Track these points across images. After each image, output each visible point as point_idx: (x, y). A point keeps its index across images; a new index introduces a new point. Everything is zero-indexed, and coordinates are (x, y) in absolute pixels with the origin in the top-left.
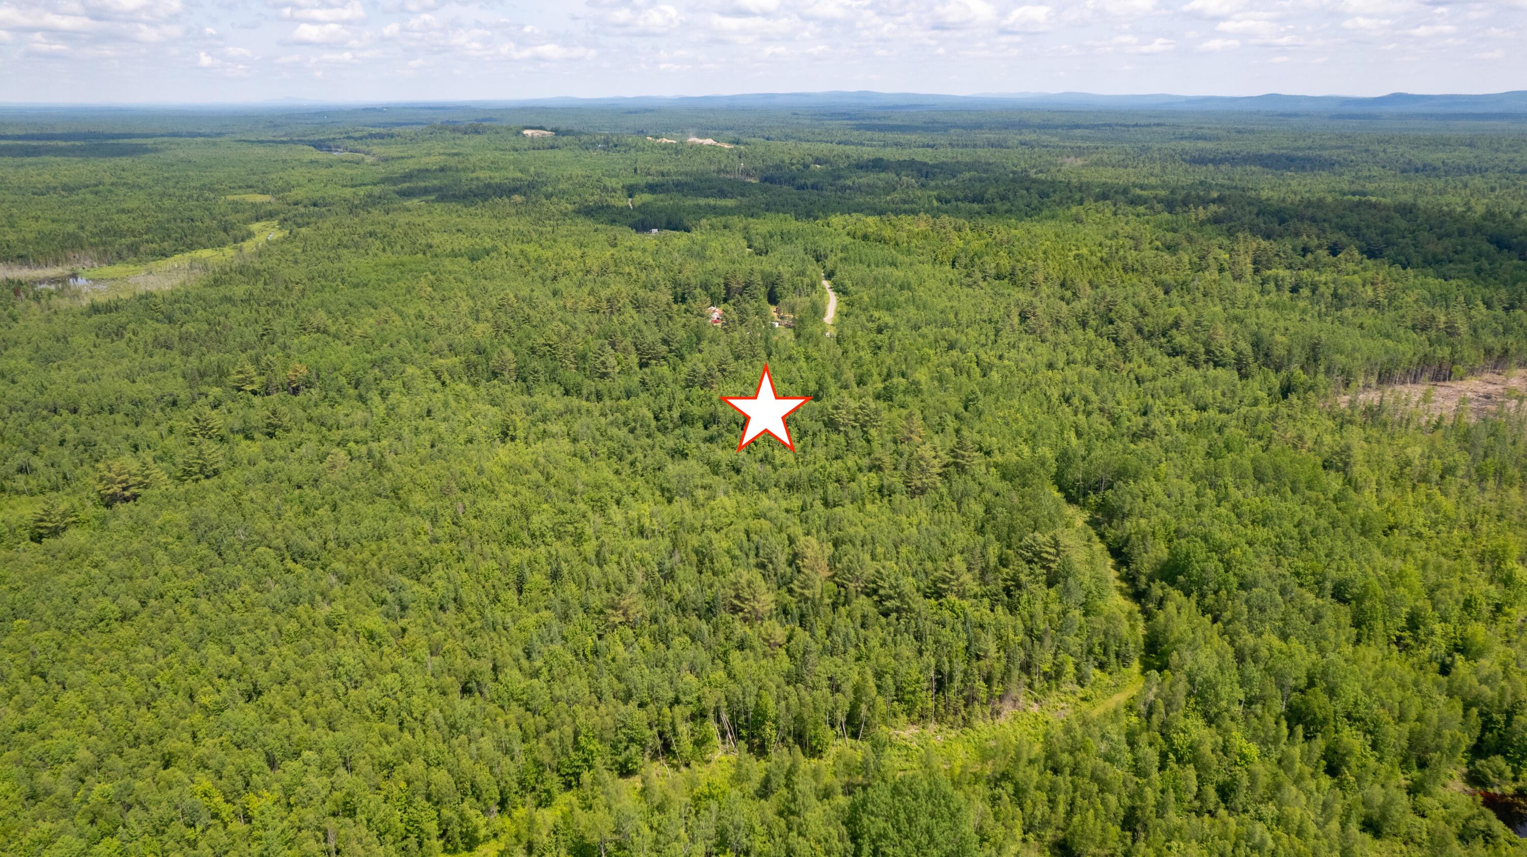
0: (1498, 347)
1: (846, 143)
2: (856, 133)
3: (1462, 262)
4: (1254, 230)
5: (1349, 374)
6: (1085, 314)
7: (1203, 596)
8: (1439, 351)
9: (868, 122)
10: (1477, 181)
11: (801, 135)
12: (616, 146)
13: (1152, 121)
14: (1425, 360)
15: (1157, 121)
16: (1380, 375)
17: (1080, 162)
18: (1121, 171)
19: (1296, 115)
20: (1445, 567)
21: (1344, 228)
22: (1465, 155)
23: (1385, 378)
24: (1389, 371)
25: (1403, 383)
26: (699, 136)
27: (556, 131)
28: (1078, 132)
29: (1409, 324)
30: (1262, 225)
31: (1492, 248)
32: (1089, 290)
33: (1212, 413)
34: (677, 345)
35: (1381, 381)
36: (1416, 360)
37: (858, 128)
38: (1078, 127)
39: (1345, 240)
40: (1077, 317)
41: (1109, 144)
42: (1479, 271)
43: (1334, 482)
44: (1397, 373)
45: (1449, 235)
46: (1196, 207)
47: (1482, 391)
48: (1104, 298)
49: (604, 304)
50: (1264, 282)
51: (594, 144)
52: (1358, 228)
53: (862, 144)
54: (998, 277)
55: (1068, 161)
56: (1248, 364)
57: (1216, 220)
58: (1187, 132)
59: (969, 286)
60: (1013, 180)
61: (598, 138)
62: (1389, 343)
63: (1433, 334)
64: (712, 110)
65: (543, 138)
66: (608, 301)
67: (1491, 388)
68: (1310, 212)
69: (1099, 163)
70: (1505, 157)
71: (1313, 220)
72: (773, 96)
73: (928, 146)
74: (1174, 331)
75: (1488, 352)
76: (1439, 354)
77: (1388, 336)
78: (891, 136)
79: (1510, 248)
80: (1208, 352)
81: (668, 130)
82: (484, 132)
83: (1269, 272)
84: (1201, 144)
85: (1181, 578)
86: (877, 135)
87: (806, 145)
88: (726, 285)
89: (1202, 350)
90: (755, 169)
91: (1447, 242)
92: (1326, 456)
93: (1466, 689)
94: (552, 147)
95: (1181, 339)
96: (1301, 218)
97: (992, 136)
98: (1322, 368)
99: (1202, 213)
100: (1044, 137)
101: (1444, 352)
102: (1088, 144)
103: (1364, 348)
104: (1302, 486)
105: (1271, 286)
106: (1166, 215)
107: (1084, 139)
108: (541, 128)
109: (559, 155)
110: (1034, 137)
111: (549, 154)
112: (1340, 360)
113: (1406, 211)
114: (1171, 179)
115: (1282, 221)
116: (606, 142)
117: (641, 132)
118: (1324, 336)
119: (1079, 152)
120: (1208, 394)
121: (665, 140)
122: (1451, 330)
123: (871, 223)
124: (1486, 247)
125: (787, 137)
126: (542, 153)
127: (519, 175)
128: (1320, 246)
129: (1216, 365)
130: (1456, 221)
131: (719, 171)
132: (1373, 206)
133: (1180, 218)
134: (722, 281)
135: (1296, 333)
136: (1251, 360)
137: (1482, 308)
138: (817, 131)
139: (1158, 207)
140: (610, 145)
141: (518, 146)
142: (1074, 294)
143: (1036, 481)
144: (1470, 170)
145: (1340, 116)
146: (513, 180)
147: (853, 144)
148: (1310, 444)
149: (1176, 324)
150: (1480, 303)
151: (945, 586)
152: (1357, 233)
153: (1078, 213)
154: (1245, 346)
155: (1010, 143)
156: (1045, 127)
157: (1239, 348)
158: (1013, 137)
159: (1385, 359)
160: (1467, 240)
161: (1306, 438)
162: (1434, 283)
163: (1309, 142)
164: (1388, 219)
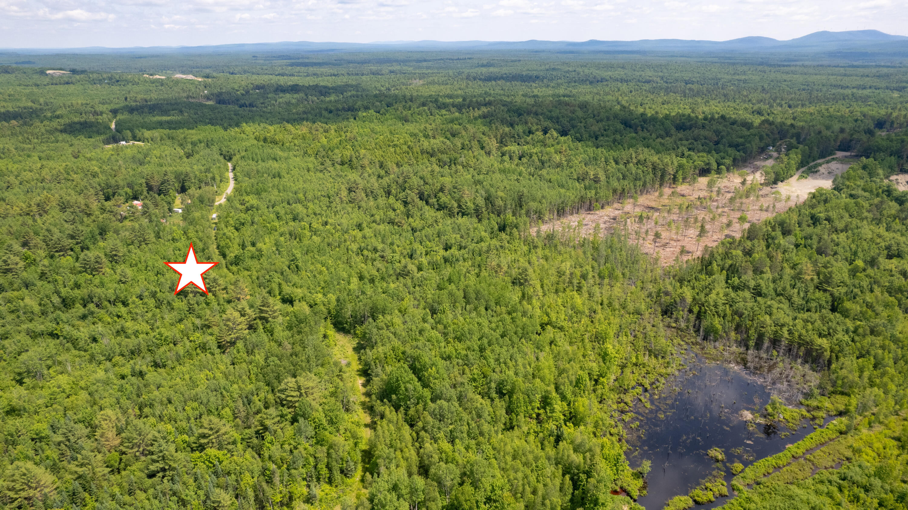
0: (619, 188)
1: (283, 75)
2: (290, 68)
3: (607, 136)
4: (503, 122)
5: (540, 213)
6: (389, 186)
7: (407, 408)
8: (588, 193)
9: (301, 61)
10: (624, 87)
11: (254, 70)
12: (118, 81)
13: (467, 56)
14: (582, 199)
15: (469, 56)
16: (558, 212)
17: (421, 82)
18: (442, 87)
19: (543, 51)
20: (570, 352)
21: (551, 118)
22: (619, 73)
23: (561, 212)
24: (563, 209)
25: (572, 214)
26: (183, 73)
27: (74, 71)
28: (425, 64)
29: (575, 177)
30: (509, 118)
31: (622, 127)
32: (396, 169)
33: (454, 251)
34: (82, 238)
35: (559, 215)
36: (576, 200)
37: (292, 65)
38: (425, 61)
39: (550, 125)
40: (384, 188)
41: (441, 71)
42: (614, 141)
43: (514, 295)
44: (567, 209)
45: (601, 120)
46: (474, 109)
47: (612, 215)
48: (403, 173)
49: (35, 208)
50: (503, 154)
51: (100, 80)
52: (558, 118)
53: (293, 75)
54: (342, 164)
55: (414, 82)
56: (482, 212)
57: (484, 117)
58: (485, 62)
59: (321, 171)
60: (376, 96)
61: (105, 76)
62: (562, 191)
63: (587, 182)
64: (200, 56)
65: (61, 77)
66: (38, 205)
67: (617, 212)
68: (534, 109)
69: (433, 83)
70: (638, 74)
71: (536, 114)
72: (243, 45)
73: (334, 75)
74: (441, 194)
75: (615, 191)
76: (589, 195)
77: (562, 186)
78: (311, 70)
79: (630, 127)
80: (459, 206)
81: (162, 69)
82: (13, 72)
83: (506, 148)
84: (491, 69)
85: (394, 397)
86: (303, 69)
87: (255, 77)
88: (147, 184)
89: (456, 205)
90: (212, 94)
91: (600, 125)
92: (514, 276)
93: (566, 458)
94: (68, 83)
95: (444, 199)
96: (529, 113)
97: (374, 68)
98: (523, 212)
99: (477, 113)
100: (404, 68)
101: (591, 194)
102: (429, 71)
103: (548, 196)
104: (492, 304)
105: (507, 158)
106: (457, 114)
107: (428, 68)
108: (61, 69)
109: (71, 88)
110: (398, 67)
111: (61, 88)
112: (533, 205)
113: (584, 106)
114: (469, 91)
115: (520, 115)
116: (110, 79)
117: (142, 71)
118: (525, 191)
119: (422, 76)
120: (454, 238)
121: (158, 77)
122: (596, 180)
123: (272, 130)
124: (621, 127)
125: (245, 72)
126: (58, 87)
127: (30, 104)
128: (537, 130)
129: (463, 214)
130: (607, 111)
131: (188, 97)
132: (567, 104)
133: (464, 116)
134: (144, 181)
135: (511, 189)
136: (484, 210)
137: (613, 163)
138: (265, 67)
139: (453, 110)
140: (114, 81)
141: (39, 83)
142: (386, 172)
143: (306, 329)
144: (622, 81)
145: (565, 52)
146: (25, 108)
147: (287, 75)
148: (505, 268)
149: (442, 190)
150: (612, 161)
151: (205, 441)
152: (556, 120)
153: (406, 116)
154: (481, 202)
155: (383, 72)
156: (404, 62)
157: (477, 202)
158: (385, 68)
159: (560, 201)
160: (610, 123)
161: (502, 265)
162: (591, 151)
163: (547, 67)
164: (573, 112)
